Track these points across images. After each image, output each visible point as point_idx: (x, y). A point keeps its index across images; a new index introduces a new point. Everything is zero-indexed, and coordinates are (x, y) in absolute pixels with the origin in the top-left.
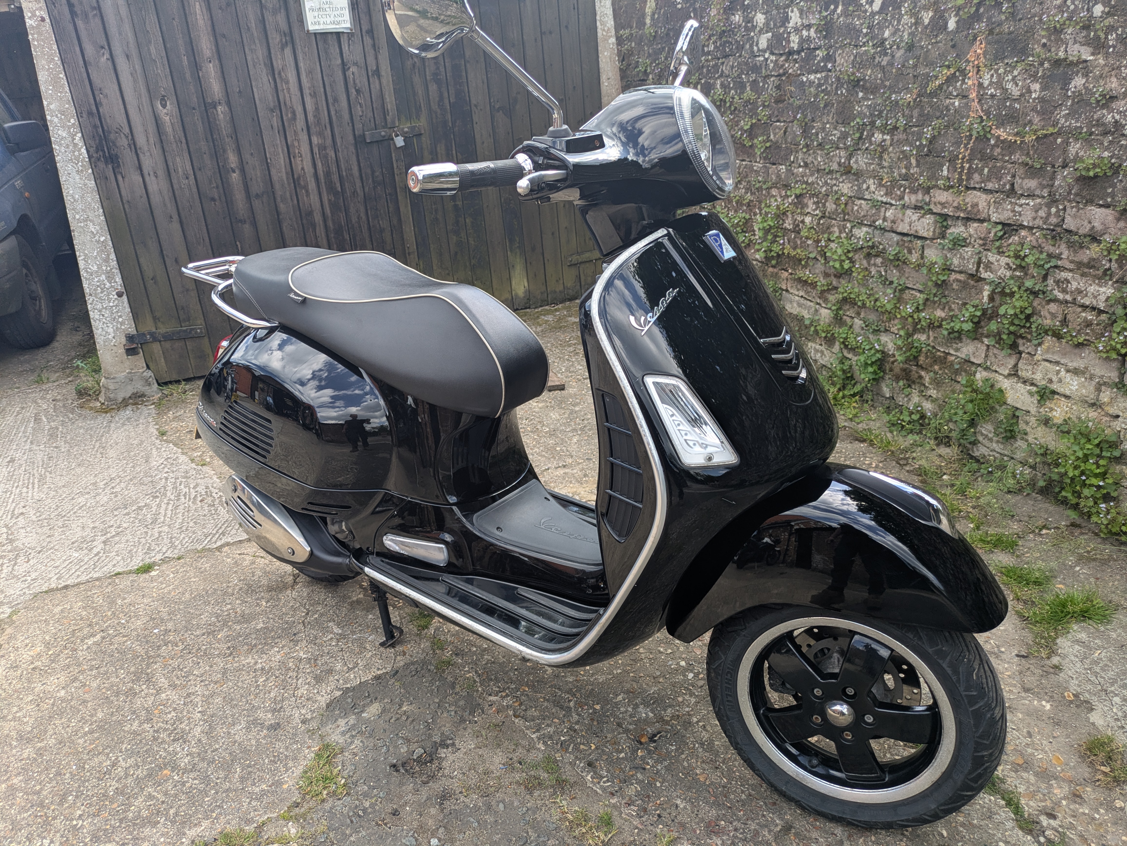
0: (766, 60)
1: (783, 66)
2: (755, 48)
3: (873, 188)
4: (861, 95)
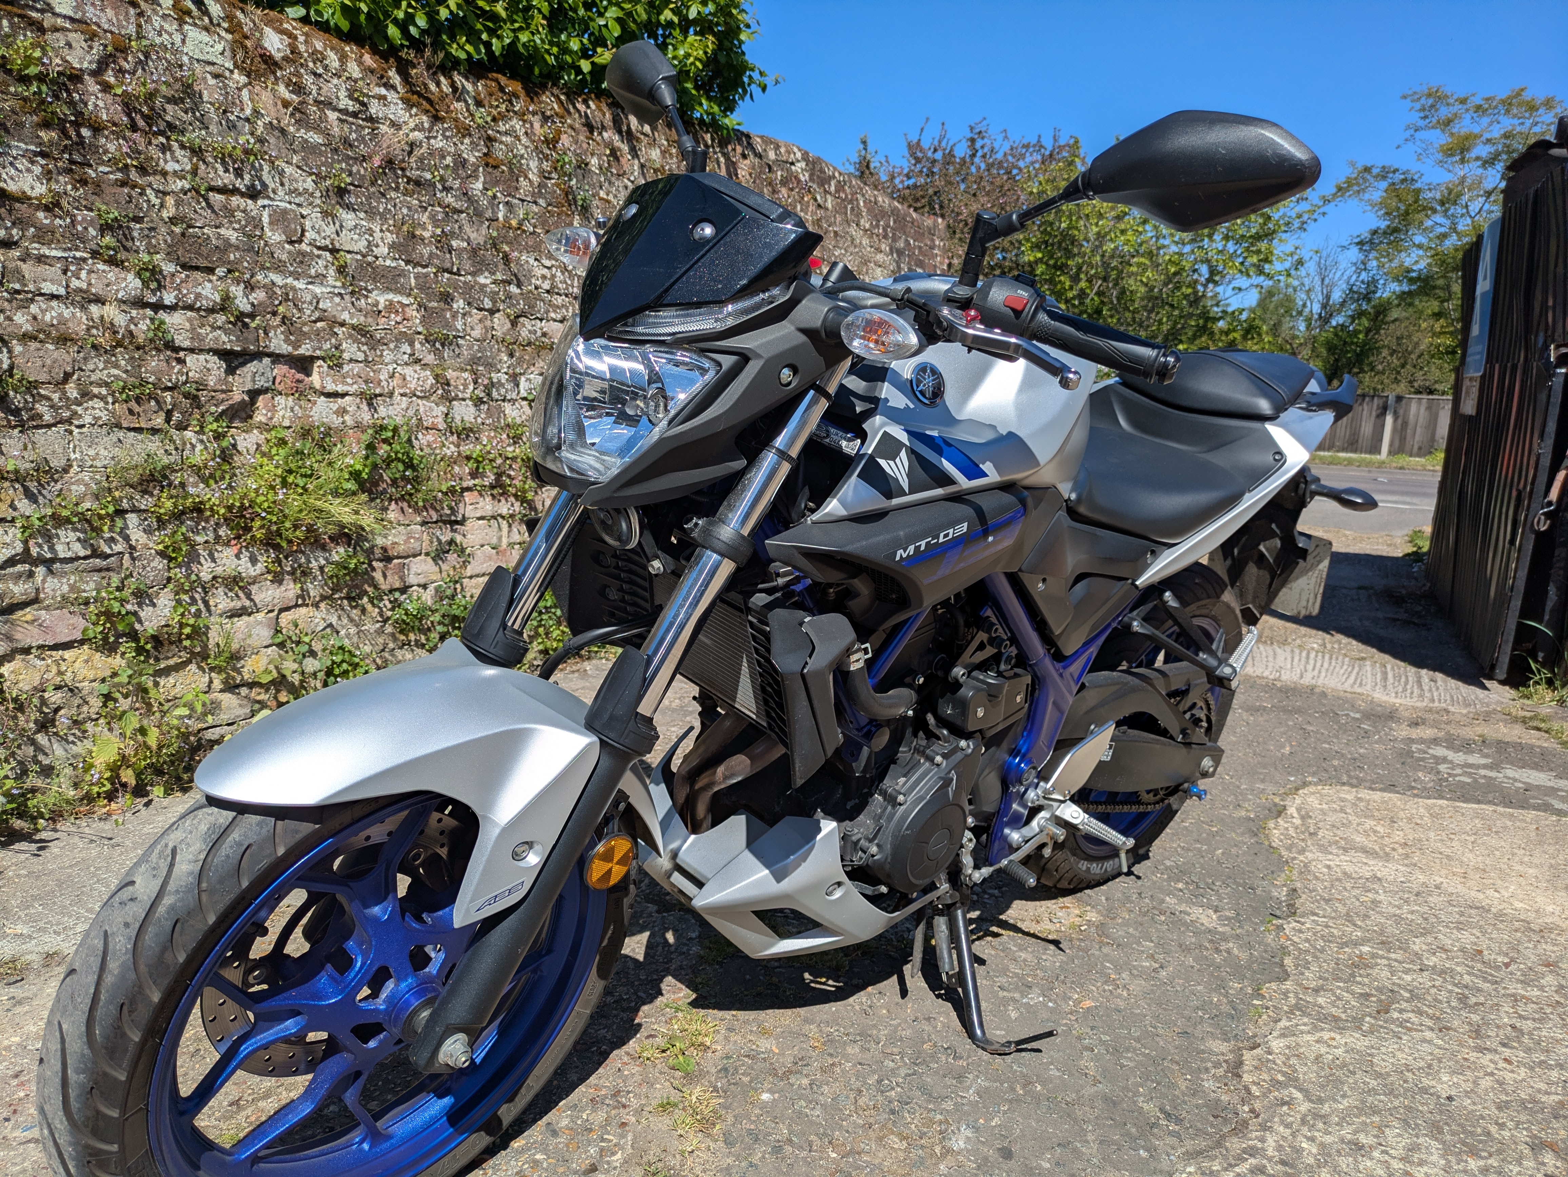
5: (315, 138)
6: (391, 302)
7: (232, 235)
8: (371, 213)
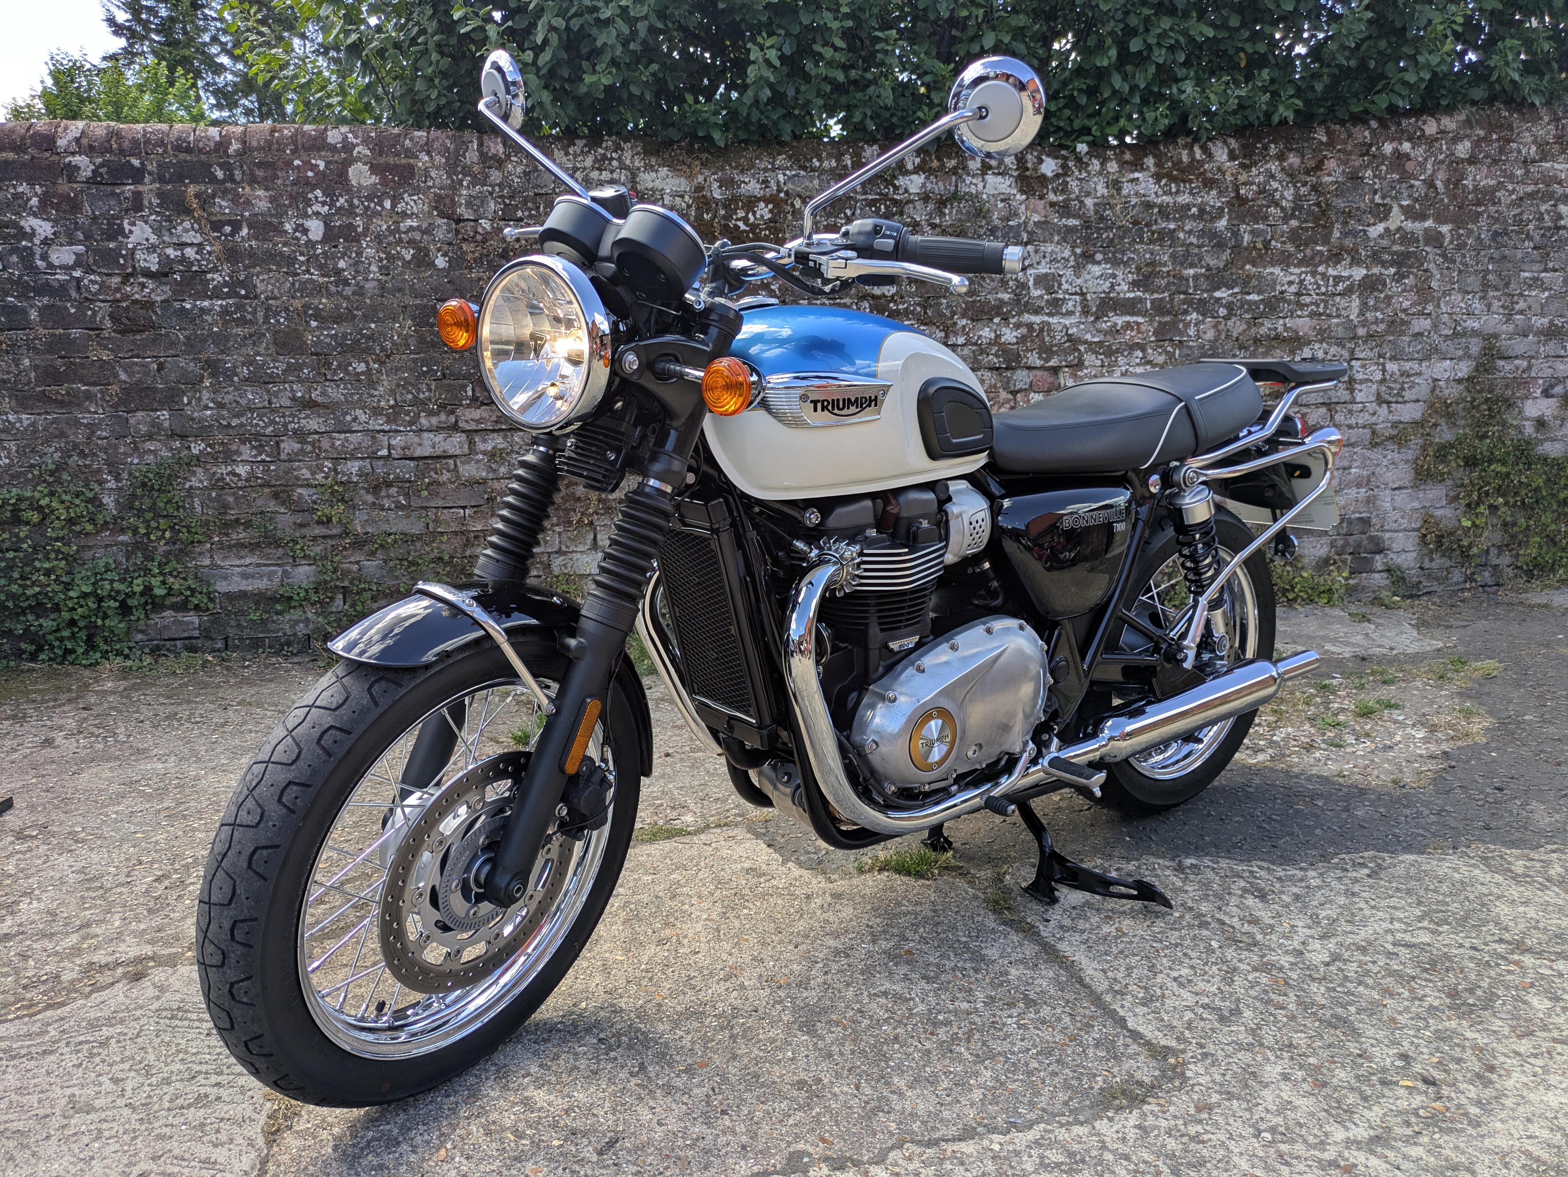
0: (78, 280)
1: (118, 290)
2: (40, 263)
3: (363, 418)
4: (314, 324)
5: (1073, 222)
6: (1128, 323)
7: (1006, 297)
8: (1115, 263)
